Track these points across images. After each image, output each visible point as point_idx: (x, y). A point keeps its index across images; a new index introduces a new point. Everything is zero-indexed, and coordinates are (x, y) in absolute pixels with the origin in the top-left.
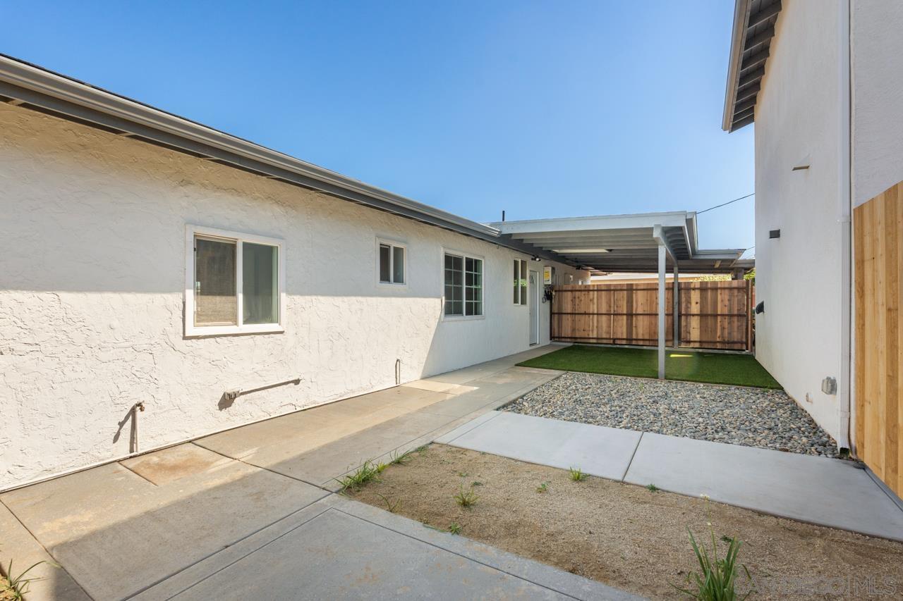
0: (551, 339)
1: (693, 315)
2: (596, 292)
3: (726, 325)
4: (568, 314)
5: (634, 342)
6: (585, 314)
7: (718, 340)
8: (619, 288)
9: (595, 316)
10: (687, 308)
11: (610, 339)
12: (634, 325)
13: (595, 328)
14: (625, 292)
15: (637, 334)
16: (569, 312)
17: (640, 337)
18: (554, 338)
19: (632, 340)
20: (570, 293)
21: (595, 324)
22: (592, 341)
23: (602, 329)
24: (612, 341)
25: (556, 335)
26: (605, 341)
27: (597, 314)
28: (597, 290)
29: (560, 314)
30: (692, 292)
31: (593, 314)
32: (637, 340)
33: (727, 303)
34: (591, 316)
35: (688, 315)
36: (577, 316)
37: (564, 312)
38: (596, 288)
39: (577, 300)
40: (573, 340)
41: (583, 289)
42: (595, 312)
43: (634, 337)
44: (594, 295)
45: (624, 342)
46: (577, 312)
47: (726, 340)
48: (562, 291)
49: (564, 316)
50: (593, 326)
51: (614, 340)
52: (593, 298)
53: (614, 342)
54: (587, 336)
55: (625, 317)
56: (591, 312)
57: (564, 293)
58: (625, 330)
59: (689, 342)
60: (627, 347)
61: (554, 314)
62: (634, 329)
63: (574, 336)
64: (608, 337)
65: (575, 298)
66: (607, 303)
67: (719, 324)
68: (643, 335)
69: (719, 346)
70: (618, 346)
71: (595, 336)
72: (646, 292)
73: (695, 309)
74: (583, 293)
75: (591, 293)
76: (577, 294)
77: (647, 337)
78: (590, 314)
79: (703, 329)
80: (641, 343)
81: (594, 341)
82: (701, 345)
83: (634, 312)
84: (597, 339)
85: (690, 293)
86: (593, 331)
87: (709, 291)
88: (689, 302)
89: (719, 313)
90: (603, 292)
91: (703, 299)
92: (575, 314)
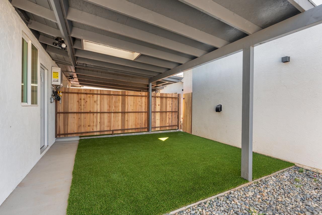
0: (56, 137)
1: (157, 112)
2: (99, 96)
3: (170, 117)
4: (74, 113)
5: (126, 131)
6: (90, 112)
7: (167, 125)
8: (116, 94)
9: (99, 114)
10: (155, 108)
11: (110, 131)
12: (126, 120)
13: (98, 123)
14: (121, 97)
15: (128, 126)
16: (75, 111)
17: (130, 127)
18: (60, 135)
19: (125, 130)
20: (75, 95)
21: (99, 120)
22: (95, 134)
23: (104, 124)
24: (111, 133)
25: (62, 132)
26: (106, 133)
27: (101, 113)
28: (101, 94)
29: (66, 113)
30: (157, 99)
31: (97, 113)
32: (128, 129)
33: (171, 105)
34: (95, 114)
35: (155, 112)
36: (82, 114)
37: (70, 111)
38: (99, 93)
39: (83, 101)
40: (80, 135)
41: (88, 92)
42: (99, 111)
43: (126, 128)
44: (97, 97)
45: (120, 132)
46: (82, 111)
47: (170, 125)
48: (68, 93)
49: (70, 115)
50: (97, 122)
51: (113, 131)
52: (97, 100)
53: (113, 132)
54: (92, 130)
55: (120, 114)
56: (95, 111)
57: (70, 95)
58: (120, 123)
59: (156, 127)
60: (122, 135)
61: (59, 113)
62: (126, 122)
63: (79, 131)
64: (108, 129)
65: (81, 99)
66: (108, 104)
67: (168, 116)
68: (131, 125)
69: (168, 128)
70: (116, 135)
71: (98, 130)
72: (133, 97)
73: (158, 109)
74: (88, 95)
75: (95, 96)
76: (83, 96)
77: (134, 127)
78: (94, 113)
79: (161, 120)
80: (130, 131)
81: (98, 134)
82: (160, 129)
83: (126, 111)
84: (100, 131)
85: (155, 100)
86: (96, 126)
87: (164, 98)
88: (155, 105)
89: (168, 111)
90: (105, 96)
91: (162, 102)
92: (81, 113)
